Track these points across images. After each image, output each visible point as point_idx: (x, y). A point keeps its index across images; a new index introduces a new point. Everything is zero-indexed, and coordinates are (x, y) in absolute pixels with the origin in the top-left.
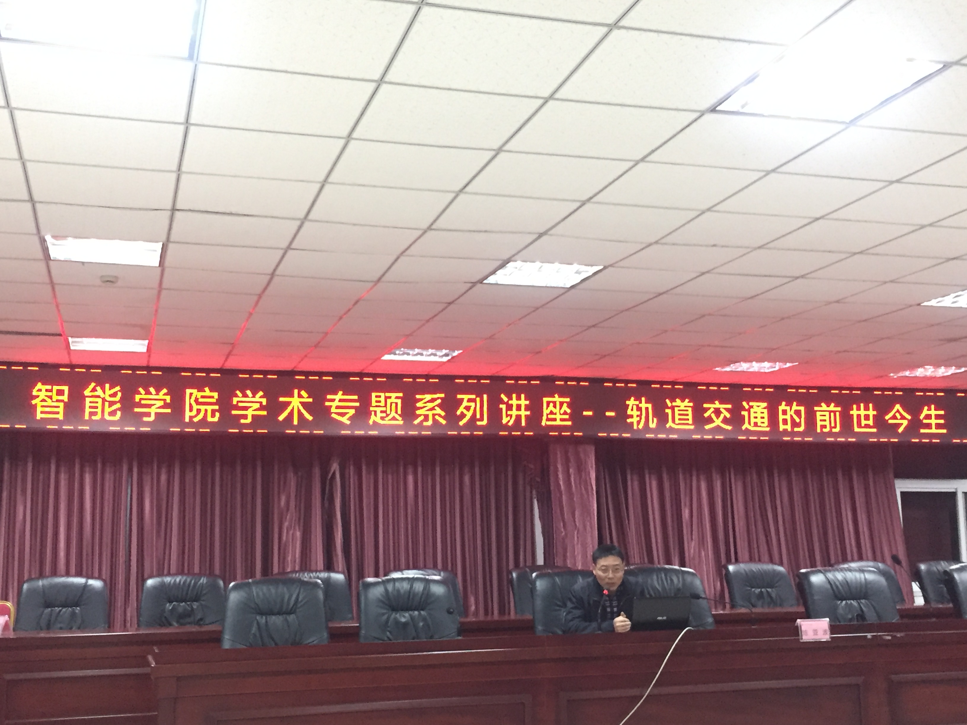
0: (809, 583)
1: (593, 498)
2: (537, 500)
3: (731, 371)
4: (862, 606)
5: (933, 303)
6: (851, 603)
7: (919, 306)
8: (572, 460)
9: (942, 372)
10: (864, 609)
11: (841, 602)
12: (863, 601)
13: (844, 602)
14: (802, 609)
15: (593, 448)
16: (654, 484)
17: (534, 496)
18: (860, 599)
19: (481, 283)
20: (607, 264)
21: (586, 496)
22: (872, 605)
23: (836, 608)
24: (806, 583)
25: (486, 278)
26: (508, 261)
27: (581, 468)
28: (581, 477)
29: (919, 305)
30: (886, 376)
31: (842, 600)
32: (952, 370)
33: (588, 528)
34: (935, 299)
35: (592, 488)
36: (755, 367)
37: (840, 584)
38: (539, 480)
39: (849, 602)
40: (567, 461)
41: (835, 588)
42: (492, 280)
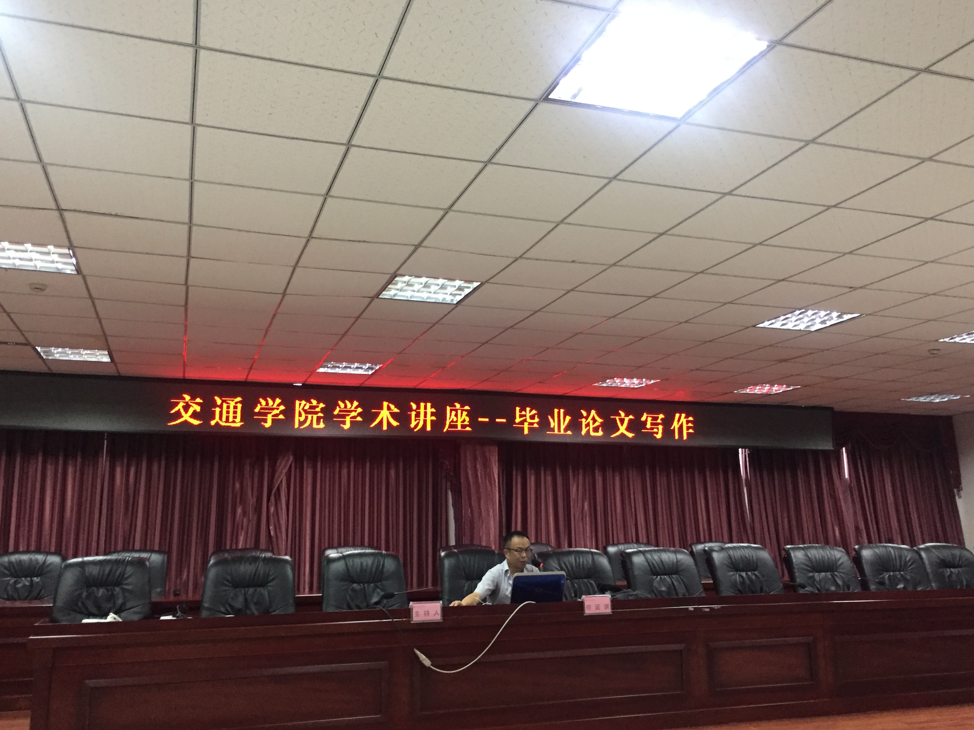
0: (631, 562)
1: (496, 490)
2: (451, 491)
3: (608, 386)
4: (673, 580)
5: (766, 324)
6: (665, 578)
7: (754, 328)
8: (479, 458)
9: (776, 389)
10: (675, 583)
11: (657, 577)
12: (674, 576)
13: (659, 577)
14: (625, 583)
15: (497, 449)
16: (533, 478)
17: (449, 487)
18: (672, 574)
19: (378, 297)
20: (484, 281)
21: (490, 488)
22: (682, 580)
23: (651, 582)
24: (628, 561)
25: (380, 292)
26: (395, 275)
27: (486, 465)
28: (486, 471)
29: (754, 326)
30: (732, 392)
31: (657, 576)
32: (783, 388)
33: (491, 513)
34: (768, 321)
35: (495, 481)
36: (627, 382)
37: (657, 563)
38: (452, 474)
39: (663, 577)
40: (475, 459)
41: (652, 566)
42: (386, 294)
